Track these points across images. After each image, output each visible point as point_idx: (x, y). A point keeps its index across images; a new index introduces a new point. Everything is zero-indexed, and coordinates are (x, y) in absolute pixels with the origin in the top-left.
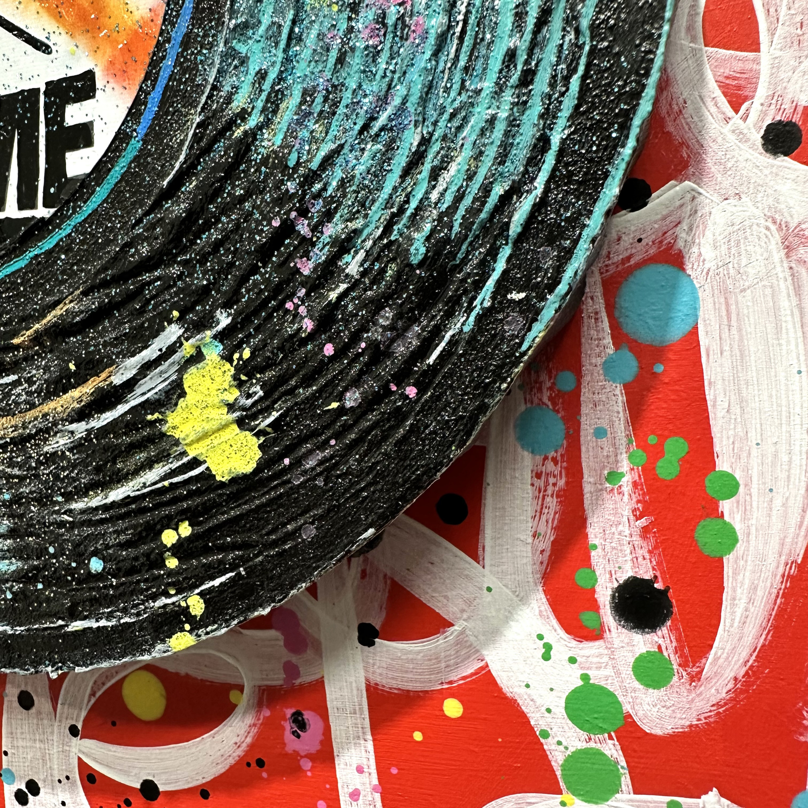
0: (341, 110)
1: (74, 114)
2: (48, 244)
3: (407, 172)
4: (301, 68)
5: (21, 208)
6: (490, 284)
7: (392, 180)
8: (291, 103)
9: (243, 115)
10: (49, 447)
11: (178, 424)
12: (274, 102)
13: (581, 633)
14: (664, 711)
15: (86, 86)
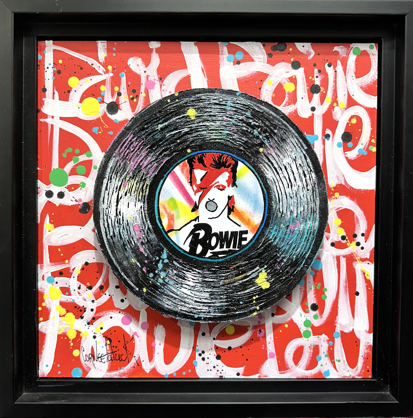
0: (285, 241)
1: (244, 236)
2: (238, 253)
3: (293, 249)
4: (279, 235)
5: (233, 248)
6: (303, 264)
7: (291, 250)
8: (278, 239)
9: (271, 240)
10: (235, 284)
11: (257, 281)
12: (276, 238)
13: (306, 312)
14: (317, 323)
15: (246, 232)
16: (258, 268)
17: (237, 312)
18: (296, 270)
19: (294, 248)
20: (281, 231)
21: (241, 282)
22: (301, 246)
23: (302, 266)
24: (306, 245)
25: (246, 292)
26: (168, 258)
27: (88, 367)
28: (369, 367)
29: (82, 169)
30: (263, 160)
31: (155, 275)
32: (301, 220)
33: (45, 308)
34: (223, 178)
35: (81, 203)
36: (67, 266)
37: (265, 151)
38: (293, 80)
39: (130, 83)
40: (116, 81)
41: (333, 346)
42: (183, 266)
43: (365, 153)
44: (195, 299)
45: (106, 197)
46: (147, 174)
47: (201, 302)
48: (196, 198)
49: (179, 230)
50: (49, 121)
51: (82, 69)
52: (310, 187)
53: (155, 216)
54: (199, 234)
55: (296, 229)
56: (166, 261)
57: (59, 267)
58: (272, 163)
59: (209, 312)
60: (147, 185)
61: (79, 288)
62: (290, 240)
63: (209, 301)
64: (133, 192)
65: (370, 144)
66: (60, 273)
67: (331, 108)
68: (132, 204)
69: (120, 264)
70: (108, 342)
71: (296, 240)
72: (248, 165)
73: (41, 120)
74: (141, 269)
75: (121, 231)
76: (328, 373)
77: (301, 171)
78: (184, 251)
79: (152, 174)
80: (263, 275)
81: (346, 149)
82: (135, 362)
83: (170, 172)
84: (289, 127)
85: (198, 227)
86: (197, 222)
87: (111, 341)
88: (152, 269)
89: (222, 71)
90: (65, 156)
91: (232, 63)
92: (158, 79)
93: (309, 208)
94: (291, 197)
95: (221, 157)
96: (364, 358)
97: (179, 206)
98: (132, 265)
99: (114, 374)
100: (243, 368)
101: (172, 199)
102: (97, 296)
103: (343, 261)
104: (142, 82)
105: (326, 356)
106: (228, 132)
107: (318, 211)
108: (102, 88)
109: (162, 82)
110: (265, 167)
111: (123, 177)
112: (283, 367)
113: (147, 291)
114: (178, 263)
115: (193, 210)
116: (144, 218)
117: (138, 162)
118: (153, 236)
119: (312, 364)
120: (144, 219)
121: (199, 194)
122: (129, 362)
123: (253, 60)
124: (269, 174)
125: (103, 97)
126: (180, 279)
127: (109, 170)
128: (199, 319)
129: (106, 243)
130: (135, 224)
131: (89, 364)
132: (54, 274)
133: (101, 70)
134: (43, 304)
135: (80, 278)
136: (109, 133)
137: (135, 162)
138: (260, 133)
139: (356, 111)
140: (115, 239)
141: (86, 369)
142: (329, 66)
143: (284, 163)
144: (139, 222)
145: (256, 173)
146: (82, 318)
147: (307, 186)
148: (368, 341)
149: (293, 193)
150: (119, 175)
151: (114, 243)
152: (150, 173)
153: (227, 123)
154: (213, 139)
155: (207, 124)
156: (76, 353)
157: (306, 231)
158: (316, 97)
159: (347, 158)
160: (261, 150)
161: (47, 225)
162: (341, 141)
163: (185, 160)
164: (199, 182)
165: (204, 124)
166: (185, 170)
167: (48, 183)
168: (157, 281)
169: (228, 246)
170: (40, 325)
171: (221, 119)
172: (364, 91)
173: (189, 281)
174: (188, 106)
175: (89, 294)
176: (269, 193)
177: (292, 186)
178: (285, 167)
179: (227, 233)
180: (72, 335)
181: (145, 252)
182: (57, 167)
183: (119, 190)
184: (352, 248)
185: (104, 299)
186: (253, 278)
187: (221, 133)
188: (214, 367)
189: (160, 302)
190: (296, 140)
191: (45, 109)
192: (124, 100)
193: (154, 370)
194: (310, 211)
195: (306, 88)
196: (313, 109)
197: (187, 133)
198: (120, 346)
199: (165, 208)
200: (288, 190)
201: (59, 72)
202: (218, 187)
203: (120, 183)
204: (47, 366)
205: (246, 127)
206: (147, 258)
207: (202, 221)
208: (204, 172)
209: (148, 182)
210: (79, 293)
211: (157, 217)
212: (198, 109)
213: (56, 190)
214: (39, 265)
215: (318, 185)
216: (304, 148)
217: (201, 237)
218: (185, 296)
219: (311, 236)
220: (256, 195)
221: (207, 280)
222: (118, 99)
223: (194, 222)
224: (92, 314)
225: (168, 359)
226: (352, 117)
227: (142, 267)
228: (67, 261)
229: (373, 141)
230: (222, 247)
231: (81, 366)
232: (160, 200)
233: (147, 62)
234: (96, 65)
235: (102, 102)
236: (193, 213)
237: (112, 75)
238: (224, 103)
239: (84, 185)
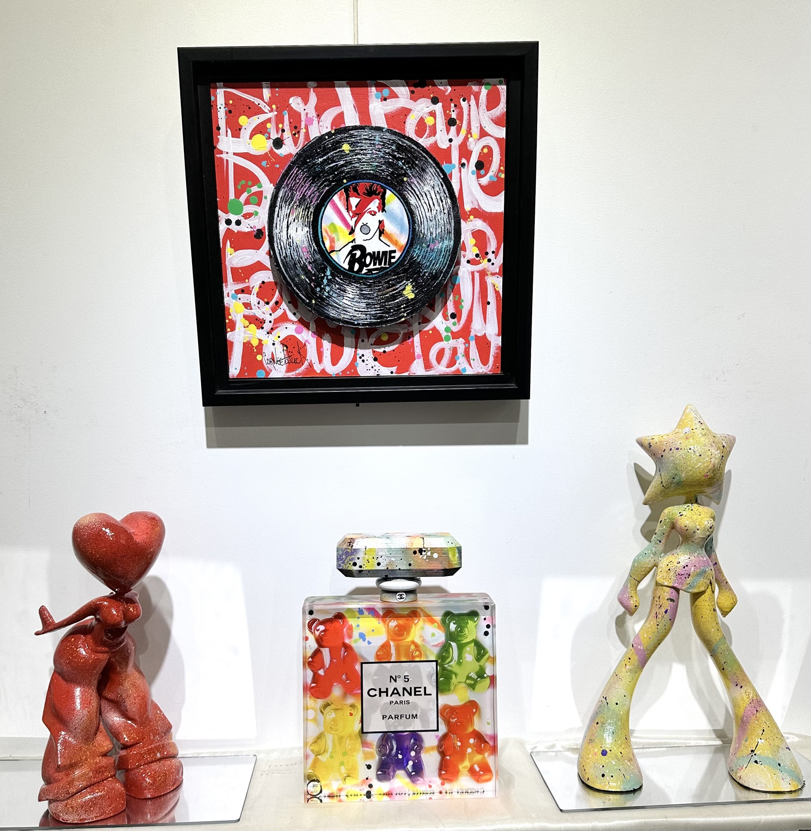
0: (426, 258)
1: (393, 255)
2: (388, 270)
3: (433, 266)
4: (422, 253)
5: (384, 265)
6: (441, 277)
7: (431, 266)
8: (421, 257)
10: (387, 296)
11: (405, 292)
12: (419, 256)
13: (446, 320)
14: (456, 329)
15: (394, 251)
16: (405, 281)
17: (389, 319)
18: (435, 282)
19: (434, 264)
20: (423, 250)
21: (391, 293)
22: (439, 262)
23: (440, 279)
24: (444, 261)
25: (395, 302)
26: (331, 275)
27: (270, 369)
28: (499, 364)
29: (254, 199)
30: (407, 188)
31: (322, 289)
32: (439, 239)
33: (231, 320)
34: (374, 205)
35: (256, 229)
36: (247, 285)
37: (409, 180)
38: (433, 114)
39: (291, 120)
40: (279, 119)
41: (469, 348)
42: (344, 281)
43: (495, 179)
44: (354, 308)
45: (278, 223)
46: (311, 202)
47: (360, 311)
48: (352, 223)
49: (339, 251)
50: (224, 156)
51: (250, 108)
52: (446, 211)
53: (319, 239)
54: (356, 254)
55: (435, 247)
56: (330, 277)
57: (241, 286)
58: (414, 191)
59: (366, 319)
60: (311, 212)
61: (259, 303)
62: (431, 257)
63: (367, 310)
64: (300, 219)
65: (500, 171)
66: (242, 291)
67: (466, 139)
68: (299, 229)
69: (293, 280)
70: (285, 348)
71: (435, 257)
72: (395, 192)
73: (217, 156)
74: (310, 284)
75: (292, 252)
76: (465, 369)
77: (438, 197)
78: (344, 269)
79: (315, 202)
80: (409, 288)
81: (479, 176)
82: (308, 364)
83: (330, 200)
84: (428, 158)
85: (355, 248)
86: (353, 244)
87: (287, 347)
88: (319, 284)
89: (371, 106)
90: (239, 187)
91: (380, 100)
92: (316, 116)
93: (446, 229)
94: (431, 220)
95: (372, 186)
96: (494, 357)
97: (338, 230)
98: (302, 280)
99: (292, 375)
100: (396, 367)
101: (333, 224)
102: (274, 310)
103: (477, 276)
104: (302, 119)
105: (463, 356)
106: (377, 164)
107: (453, 232)
108: (269, 125)
109: (320, 118)
110: (409, 194)
111: (291, 206)
112: (428, 366)
113: (316, 303)
114: (340, 279)
115: (350, 234)
116: (310, 240)
117: (303, 192)
118: (318, 256)
119: (452, 363)
120: (310, 242)
121: (355, 219)
122: (303, 364)
123: (398, 97)
124: (412, 201)
125: (269, 134)
126: (342, 292)
127: (279, 199)
128: (358, 324)
129: (280, 262)
130: (303, 246)
131: (270, 366)
132: (237, 292)
133: (266, 109)
134: (230, 317)
135: (259, 295)
136: (276, 166)
137: (300, 192)
138: (404, 164)
139: (488, 142)
140: (288, 259)
141: (268, 370)
142: (464, 100)
143: (424, 190)
144: (306, 244)
145: (402, 200)
146: (262, 328)
147: (444, 210)
148: (497, 342)
149: (432, 217)
150: (288, 203)
151: (286, 262)
152: (314, 202)
153: (376, 155)
154: (365, 170)
155: (360, 157)
156: (259, 357)
157: (443, 249)
158: (453, 129)
159: (480, 184)
160: (405, 179)
161: (229, 249)
162: (475, 169)
163: (342, 189)
164: (354, 209)
165: (357, 157)
166: (342, 198)
167: (226, 212)
168: (323, 294)
169: (380, 264)
170: (228, 335)
171: (371, 152)
172: (494, 123)
173: (349, 294)
174: (343, 142)
175: (267, 308)
176: (413, 218)
177: (431, 210)
178: (426, 194)
179: (379, 252)
180: (255, 343)
181: (313, 270)
182: (234, 198)
183: (289, 217)
184: (484, 264)
185: (279, 312)
186: (401, 290)
187: (371, 165)
188: (372, 367)
189: (326, 312)
190: (434, 170)
191: (220, 146)
192: (287, 135)
193: (323, 371)
194: (446, 232)
195: (444, 121)
196: (451, 140)
197: (342, 166)
198: (295, 351)
199: (327, 232)
200: (428, 214)
201: (230, 112)
202: (370, 213)
203: (289, 210)
204: (236, 369)
205: (392, 159)
206: (314, 275)
207: (358, 243)
208: (358, 200)
209: (312, 210)
210: (259, 308)
211: (321, 240)
212: (352, 144)
213: (234, 218)
214: (224, 284)
215: (453, 209)
216: (440, 177)
217: (357, 256)
218: (347, 306)
219: (448, 253)
220: (402, 219)
221: (364, 292)
222: (282, 135)
223: (351, 243)
224: (271, 325)
225: (335, 362)
226: (484, 147)
227: (311, 282)
228: (247, 281)
229: (502, 168)
230: (375, 264)
231: (264, 368)
232: (322, 225)
233: (306, 101)
234: (262, 105)
235: (269, 138)
236: (350, 236)
237: (276, 113)
238: (373, 138)
239: (257, 213)
